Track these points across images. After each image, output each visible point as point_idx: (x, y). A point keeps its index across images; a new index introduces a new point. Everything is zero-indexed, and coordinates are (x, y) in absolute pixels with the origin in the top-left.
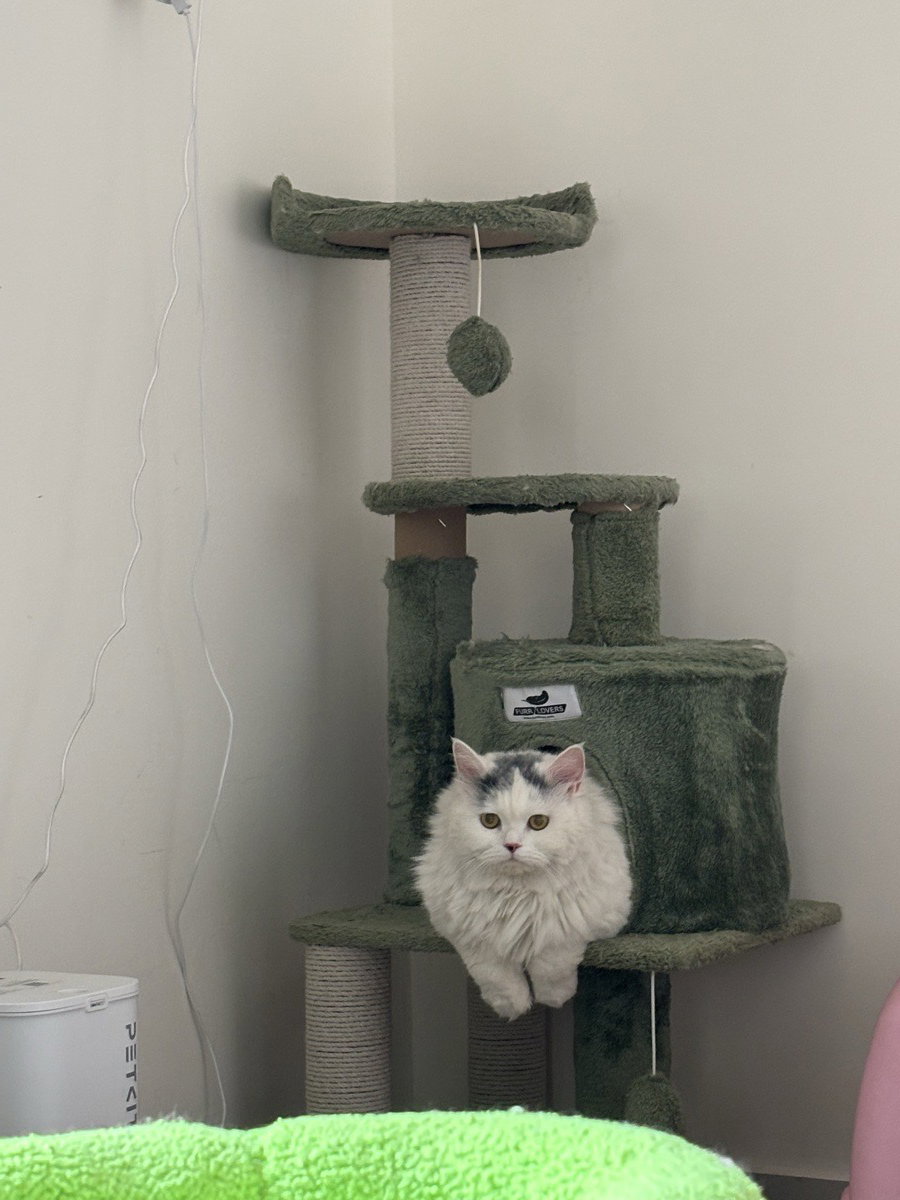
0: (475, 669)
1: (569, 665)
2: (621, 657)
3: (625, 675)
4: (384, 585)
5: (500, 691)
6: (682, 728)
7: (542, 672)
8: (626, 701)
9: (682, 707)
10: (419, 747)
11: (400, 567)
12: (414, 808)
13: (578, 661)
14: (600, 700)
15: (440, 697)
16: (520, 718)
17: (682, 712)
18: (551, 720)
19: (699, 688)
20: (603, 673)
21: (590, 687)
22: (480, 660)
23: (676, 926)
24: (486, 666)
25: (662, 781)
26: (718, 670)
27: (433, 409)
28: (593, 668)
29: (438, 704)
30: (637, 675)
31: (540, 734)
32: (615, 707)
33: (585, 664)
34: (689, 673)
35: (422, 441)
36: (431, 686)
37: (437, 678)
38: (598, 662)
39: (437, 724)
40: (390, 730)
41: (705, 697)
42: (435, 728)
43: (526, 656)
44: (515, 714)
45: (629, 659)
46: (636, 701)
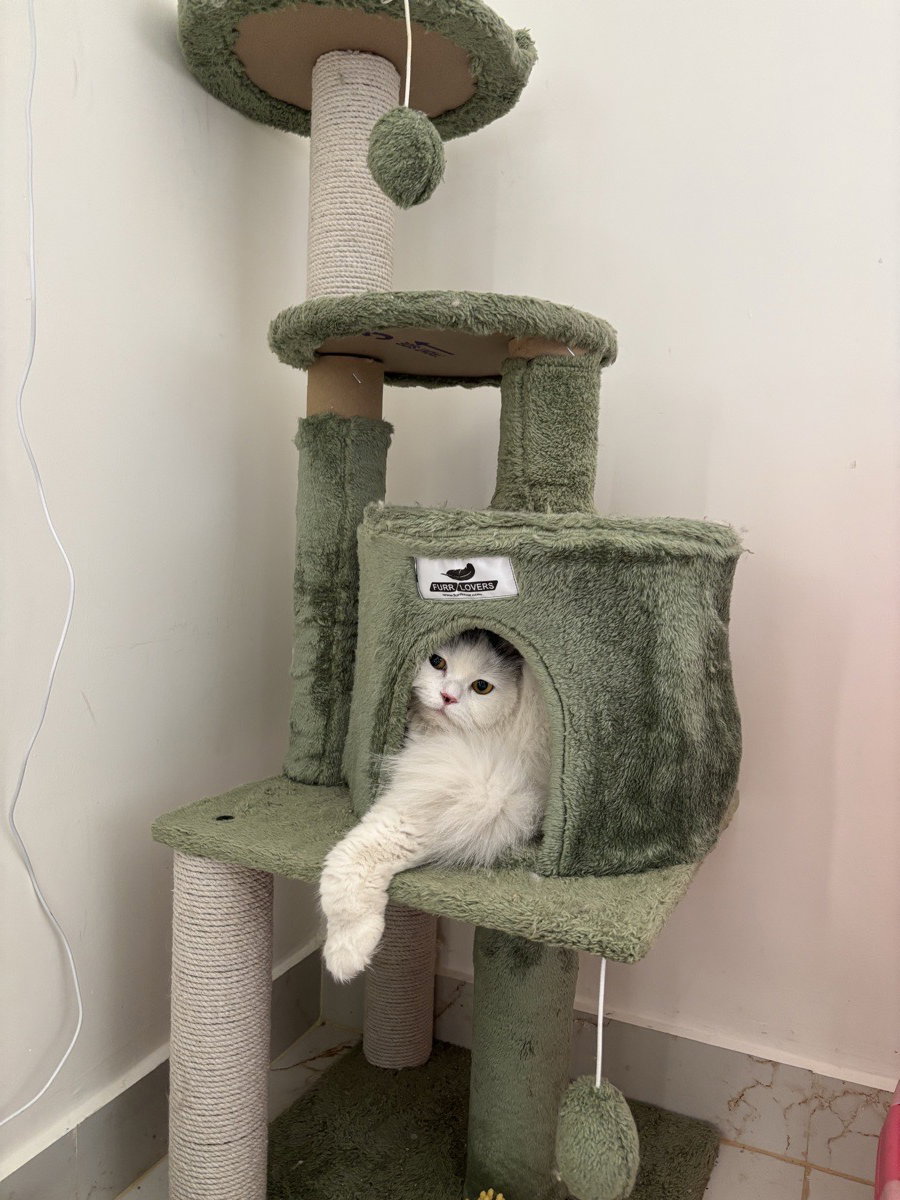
0: (384, 535)
1: (503, 531)
2: (571, 524)
3: (576, 546)
4: (294, 446)
5: (413, 561)
6: (643, 618)
7: (467, 540)
8: (574, 581)
9: (645, 592)
10: (324, 619)
11: (309, 424)
12: (315, 682)
13: (516, 526)
14: (542, 578)
15: (347, 566)
16: (438, 595)
17: (644, 599)
18: (478, 598)
19: (667, 568)
20: (549, 543)
21: (530, 561)
22: (389, 523)
23: (622, 864)
24: (396, 530)
25: (615, 683)
26: (690, 547)
27: (351, 249)
28: (535, 536)
29: (345, 573)
30: (594, 548)
31: (464, 616)
32: (561, 587)
33: (524, 530)
34: (658, 548)
35: (338, 284)
36: (338, 553)
37: (345, 546)
38: (542, 528)
39: (344, 595)
40: (295, 598)
41: (673, 580)
42: (341, 598)
43: (447, 518)
44: (432, 589)
45: (583, 527)
46: (588, 581)
